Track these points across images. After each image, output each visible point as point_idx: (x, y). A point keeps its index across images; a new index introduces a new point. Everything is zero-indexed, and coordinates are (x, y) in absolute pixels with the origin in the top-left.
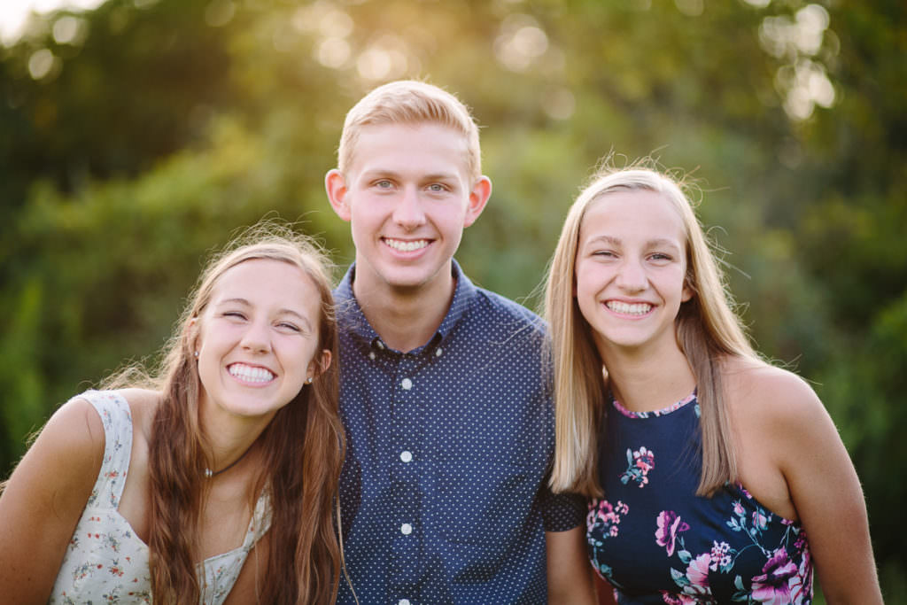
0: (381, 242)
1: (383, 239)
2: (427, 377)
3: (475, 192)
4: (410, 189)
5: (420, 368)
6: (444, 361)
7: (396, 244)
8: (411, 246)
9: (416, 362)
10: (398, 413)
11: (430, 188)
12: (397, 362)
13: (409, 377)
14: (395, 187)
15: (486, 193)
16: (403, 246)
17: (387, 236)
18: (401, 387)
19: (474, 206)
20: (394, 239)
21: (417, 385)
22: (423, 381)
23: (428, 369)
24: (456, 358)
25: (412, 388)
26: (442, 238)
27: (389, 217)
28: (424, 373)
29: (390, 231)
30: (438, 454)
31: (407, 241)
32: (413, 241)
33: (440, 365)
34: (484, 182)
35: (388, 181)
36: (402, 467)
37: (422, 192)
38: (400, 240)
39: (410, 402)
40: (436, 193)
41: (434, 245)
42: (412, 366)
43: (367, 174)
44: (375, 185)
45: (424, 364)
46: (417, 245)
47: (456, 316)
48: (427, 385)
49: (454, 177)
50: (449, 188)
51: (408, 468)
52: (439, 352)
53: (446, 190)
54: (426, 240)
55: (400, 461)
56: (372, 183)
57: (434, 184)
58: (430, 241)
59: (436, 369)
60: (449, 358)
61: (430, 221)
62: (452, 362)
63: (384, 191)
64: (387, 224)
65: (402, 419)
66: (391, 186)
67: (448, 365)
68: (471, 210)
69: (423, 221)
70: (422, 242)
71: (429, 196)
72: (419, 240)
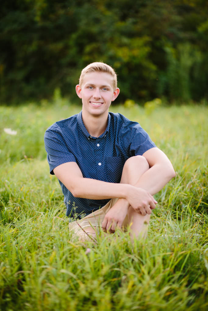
0: (90, 103)
1: (90, 102)
3: (115, 92)
4: (98, 89)
7: (93, 103)
8: (97, 104)
14: (94, 89)
15: (118, 93)
17: (91, 101)
18: (97, 146)
19: (115, 96)
20: (93, 102)
25: (100, 146)
26: (105, 103)
27: (92, 96)
29: (92, 100)
31: (96, 103)
32: (98, 103)
34: (118, 89)
35: (92, 87)
37: (101, 90)
38: (95, 102)
39: (99, 150)
41: (103, 104)
43: (86, 85)
44: (89, 88)
49: (109, 87)
50: (108, 90)
56: (88, 87)
57: (104, 88)
58: (102, 103)
61: (103, 98)
63: (91, 89)
64: (91, 98)
65: (98, 154)
66: (93, 88)
68: (114, 97)
69: (101, 97)
70: (100, 104)
71: (103, 91)
72: (100, 103)
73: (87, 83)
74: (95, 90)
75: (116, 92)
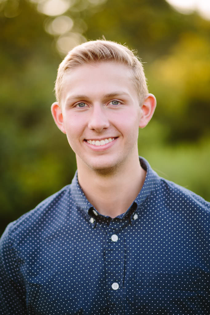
0: (84, 142)
1: (85, 140)
2: (129, 233)
3: (146, 105)
4: (97, 105)
5: (123, 227)
6: (139, 223)
7: (93, 142)
8: (103, 142)
9: (121, 224)
10: (109, 257)
11: (111, 103)
12: (108, 225)
13: (116, 233)
14: (88, 106)
15: (153, 105)
16: (97, 143)
17: (87, 138)
18: (111, 240)
19: (146, 114)
20: (92, 140)
21: (121, 238)
22: (125, 236)
23: (129, 228)
24: (147, 220)
25: (118, 240)
26: (123, 135)
27: (86, 126)
28: (126, 231)
29: (89, 135)
30: (135, 283)
31: (100, 140)
32: (104, 139)
33: (137, 225)
34: (150, 97)
35: (83, 102)
36: (113, 293)
37: (105, 107)
38: (96, 140)
39: (117, 249)
40: (115, 106)
41: (118, 140)
42: (118, 226)
43: (69, 99)
44: (75, 106)
45: (126, 225)
46: (107, 141)
47: (146, 193)
48: (128, 238)
49: (125, 94)
50: (123, 102)
51: (117, 293)
52: (136, 217)
53: (121, 103)
54: (112, 138)
55: (112, 289)
56: (73, 105)
57: (113, 101)
58: (116, 138)
59: (134, 228)
60: (142, 220)
61: (113, 125)
62: (145, 223)
63: (81, 109)
64: (85, 130)
66: (86, 105)
67: (142, 225)
68: (145, 117)
69: (108, 125)
70: (110, 140)
71: (111, 108)
72: (108, 138)
73: (71, 95)
74: (90, 108)
75: (148, 104)
